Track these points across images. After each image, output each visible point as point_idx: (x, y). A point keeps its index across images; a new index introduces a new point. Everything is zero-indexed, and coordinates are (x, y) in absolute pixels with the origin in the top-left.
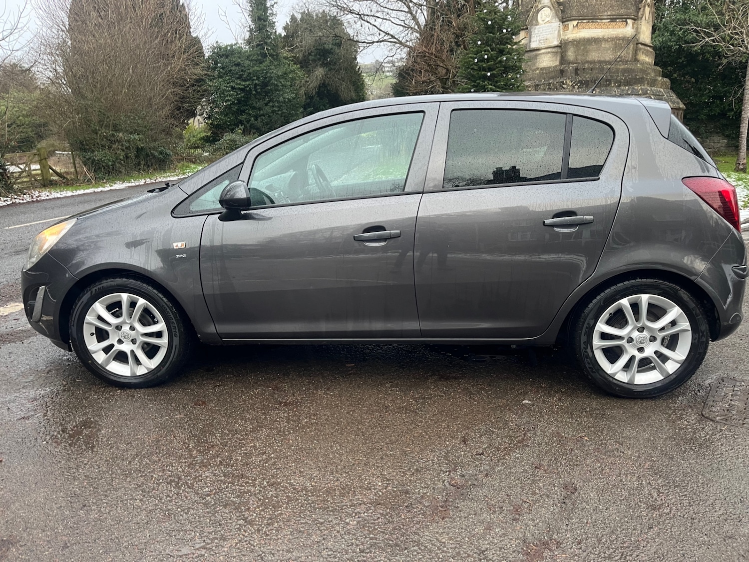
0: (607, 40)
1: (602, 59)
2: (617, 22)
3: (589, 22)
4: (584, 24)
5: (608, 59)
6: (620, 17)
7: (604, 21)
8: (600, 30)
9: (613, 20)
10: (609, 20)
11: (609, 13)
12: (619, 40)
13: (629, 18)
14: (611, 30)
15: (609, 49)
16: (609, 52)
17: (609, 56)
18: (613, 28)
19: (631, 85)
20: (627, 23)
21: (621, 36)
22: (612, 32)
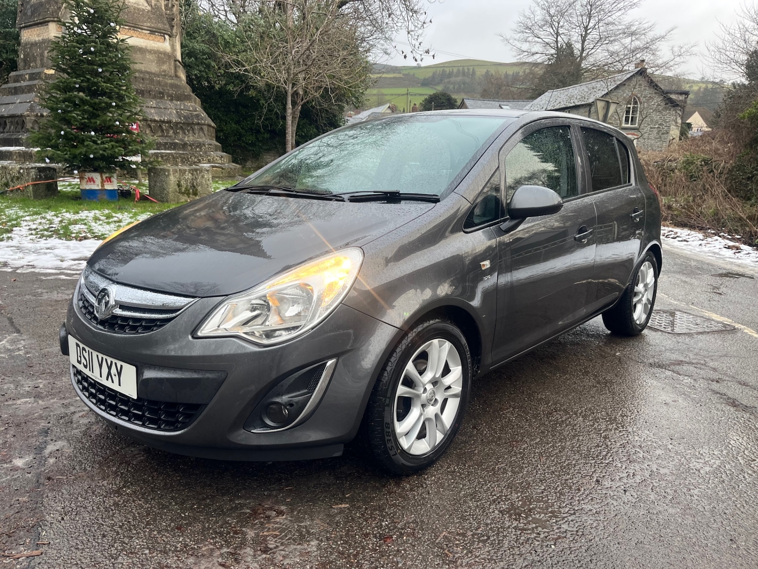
0: (151, 52)
1: (149, 70)
2: (155, 34)
3: (130, 29)
4: (126, 31)
5: (153, 71)
6: (159, 31)
7: (144, 31)
8: (142, 40)
9: (152, 32)
10: (149, 32)
11: (149, 24)
12: (161, 54)
13: (167, 34)
14: (152, 42)
15: (154, 62)
16: (154, 64)
17: (154, 68)
18: (153, 40)
19: (182, 101)
20: (165, 38)
21: (161, 50)
22: (153, 45)
